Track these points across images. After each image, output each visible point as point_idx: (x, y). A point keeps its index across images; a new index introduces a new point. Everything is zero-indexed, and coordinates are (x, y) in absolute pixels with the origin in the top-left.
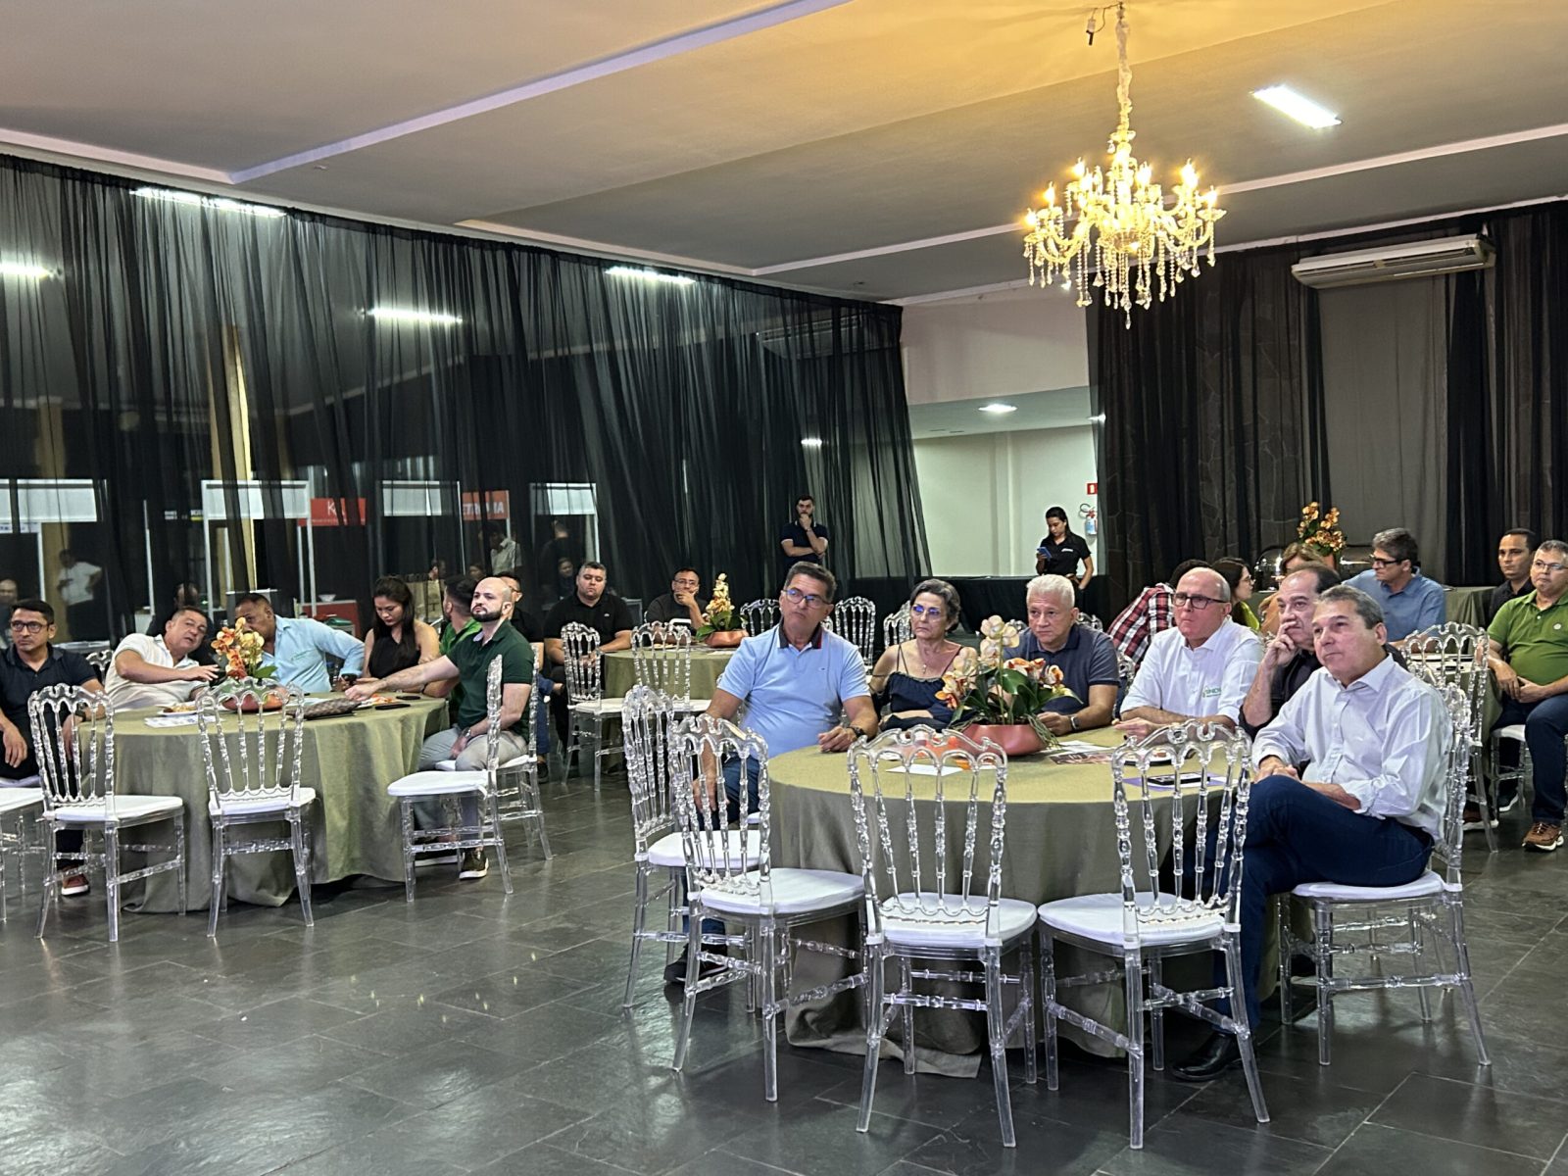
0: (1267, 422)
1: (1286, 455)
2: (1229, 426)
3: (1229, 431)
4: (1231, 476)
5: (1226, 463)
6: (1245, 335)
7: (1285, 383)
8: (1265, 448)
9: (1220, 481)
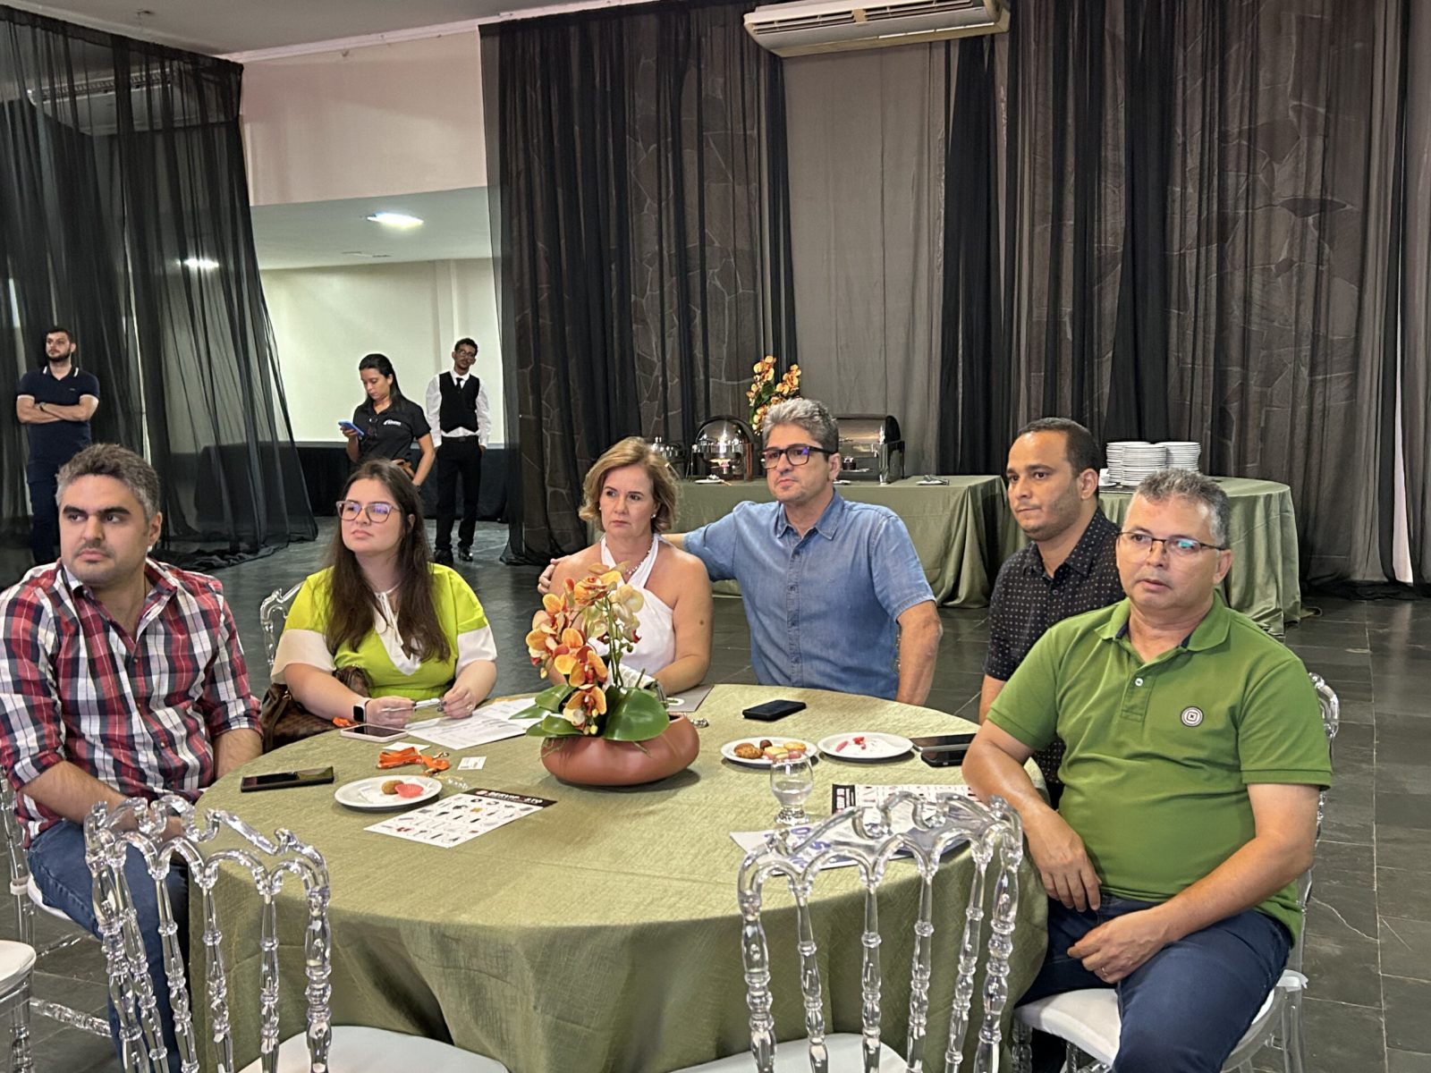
0: (717, 244)
1: (741, 291)
2: (670, 248)
3: (669, 256)
4: (673, 318)
5: (666, 300)
6: (689, 119)
7: (740, 190)
8: (715, 282)
9: (659, 325)
